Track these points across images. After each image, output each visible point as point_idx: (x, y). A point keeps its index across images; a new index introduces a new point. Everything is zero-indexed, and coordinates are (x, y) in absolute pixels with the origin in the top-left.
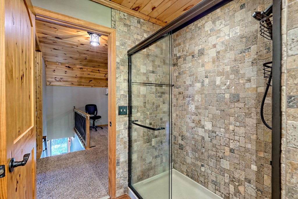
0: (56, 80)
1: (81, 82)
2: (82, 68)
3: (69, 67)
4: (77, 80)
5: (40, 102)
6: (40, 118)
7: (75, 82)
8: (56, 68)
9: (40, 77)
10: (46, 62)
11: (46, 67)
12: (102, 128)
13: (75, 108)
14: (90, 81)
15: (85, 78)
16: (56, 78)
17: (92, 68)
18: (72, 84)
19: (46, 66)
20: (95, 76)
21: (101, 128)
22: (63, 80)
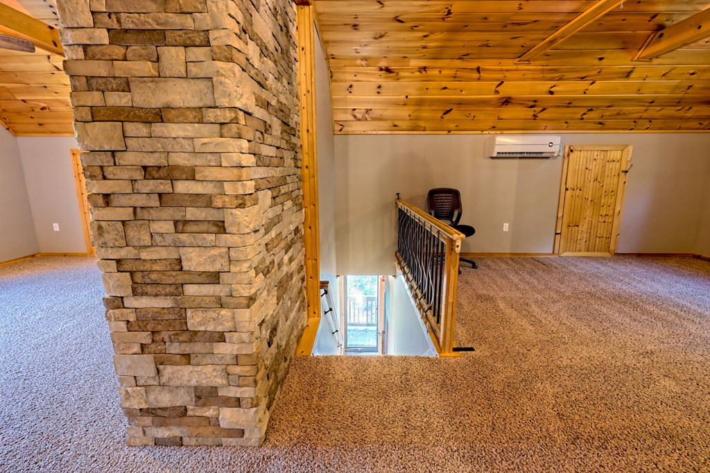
0: (355, 117)
1: (418, 119)
2: (425, 68)
3: (388, 70)
4: (408, 114)
5: (312, 180)
6: (313, 228)
7: (403, 120)
8: (356, 78)
9: (309, 95)
10: (331, 60)
11: (331, 77)
12: (474, 266)
13: (399, 198)
14: (444, 114)
15: (432, 102)
16: (354, 110)
17: (458, 63)
18: (395, 126)
19: (330, 75)
20: (463, 92)
21: (470, 265)
22: (372, 114)
